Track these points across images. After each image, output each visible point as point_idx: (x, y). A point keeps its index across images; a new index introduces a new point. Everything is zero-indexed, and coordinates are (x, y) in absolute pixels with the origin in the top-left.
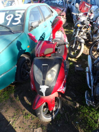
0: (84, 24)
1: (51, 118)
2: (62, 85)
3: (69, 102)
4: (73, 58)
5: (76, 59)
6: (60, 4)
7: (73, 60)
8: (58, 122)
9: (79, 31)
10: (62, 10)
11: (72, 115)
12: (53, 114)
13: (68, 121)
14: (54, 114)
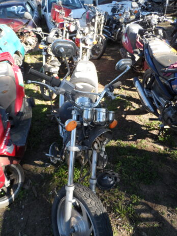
0: (49, 44)
1: (8, 200)
2: (3, 143)
3: (40, 168)
4: (48, 100)
5: (53, 100)
6: (20, 13)
7: (49, 103)
8: (21, 202)
9: (46, 56)
10: (24, 23)
11: (43, 186)
12: (12, 193)
13: (38, 195)
14: (14, 193)
